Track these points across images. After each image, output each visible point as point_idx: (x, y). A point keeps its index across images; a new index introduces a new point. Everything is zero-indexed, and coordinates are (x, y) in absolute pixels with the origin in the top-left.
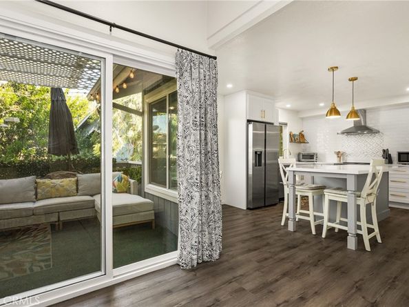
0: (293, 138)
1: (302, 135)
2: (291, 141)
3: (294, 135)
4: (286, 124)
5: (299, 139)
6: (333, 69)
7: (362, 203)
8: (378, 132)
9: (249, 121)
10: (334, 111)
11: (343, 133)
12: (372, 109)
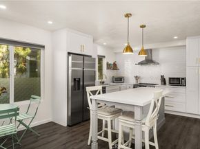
0: (109, 66)
1: (115, 64)
2: (108, 68)
3: (110, 65)
4: (104, 57)
5: (113, 67)
6: (128, 16)
7: (146, 130)
8: (158, 64)
9: (69, 54)
10: (129, 49)
11: (139, 64)
12: (155, 49)
